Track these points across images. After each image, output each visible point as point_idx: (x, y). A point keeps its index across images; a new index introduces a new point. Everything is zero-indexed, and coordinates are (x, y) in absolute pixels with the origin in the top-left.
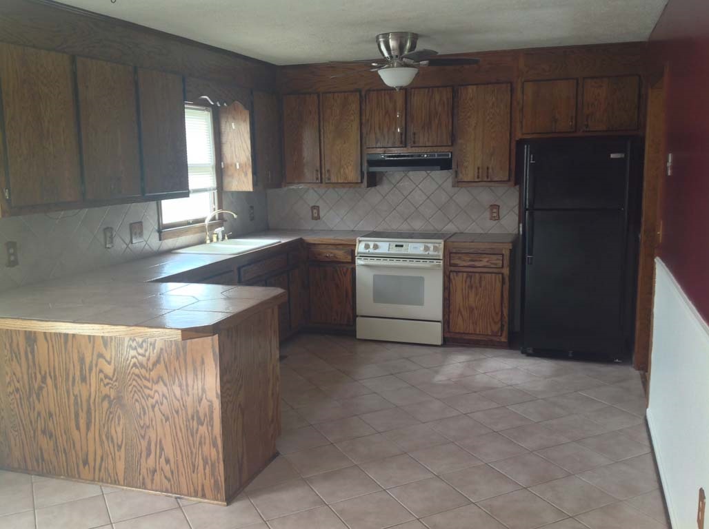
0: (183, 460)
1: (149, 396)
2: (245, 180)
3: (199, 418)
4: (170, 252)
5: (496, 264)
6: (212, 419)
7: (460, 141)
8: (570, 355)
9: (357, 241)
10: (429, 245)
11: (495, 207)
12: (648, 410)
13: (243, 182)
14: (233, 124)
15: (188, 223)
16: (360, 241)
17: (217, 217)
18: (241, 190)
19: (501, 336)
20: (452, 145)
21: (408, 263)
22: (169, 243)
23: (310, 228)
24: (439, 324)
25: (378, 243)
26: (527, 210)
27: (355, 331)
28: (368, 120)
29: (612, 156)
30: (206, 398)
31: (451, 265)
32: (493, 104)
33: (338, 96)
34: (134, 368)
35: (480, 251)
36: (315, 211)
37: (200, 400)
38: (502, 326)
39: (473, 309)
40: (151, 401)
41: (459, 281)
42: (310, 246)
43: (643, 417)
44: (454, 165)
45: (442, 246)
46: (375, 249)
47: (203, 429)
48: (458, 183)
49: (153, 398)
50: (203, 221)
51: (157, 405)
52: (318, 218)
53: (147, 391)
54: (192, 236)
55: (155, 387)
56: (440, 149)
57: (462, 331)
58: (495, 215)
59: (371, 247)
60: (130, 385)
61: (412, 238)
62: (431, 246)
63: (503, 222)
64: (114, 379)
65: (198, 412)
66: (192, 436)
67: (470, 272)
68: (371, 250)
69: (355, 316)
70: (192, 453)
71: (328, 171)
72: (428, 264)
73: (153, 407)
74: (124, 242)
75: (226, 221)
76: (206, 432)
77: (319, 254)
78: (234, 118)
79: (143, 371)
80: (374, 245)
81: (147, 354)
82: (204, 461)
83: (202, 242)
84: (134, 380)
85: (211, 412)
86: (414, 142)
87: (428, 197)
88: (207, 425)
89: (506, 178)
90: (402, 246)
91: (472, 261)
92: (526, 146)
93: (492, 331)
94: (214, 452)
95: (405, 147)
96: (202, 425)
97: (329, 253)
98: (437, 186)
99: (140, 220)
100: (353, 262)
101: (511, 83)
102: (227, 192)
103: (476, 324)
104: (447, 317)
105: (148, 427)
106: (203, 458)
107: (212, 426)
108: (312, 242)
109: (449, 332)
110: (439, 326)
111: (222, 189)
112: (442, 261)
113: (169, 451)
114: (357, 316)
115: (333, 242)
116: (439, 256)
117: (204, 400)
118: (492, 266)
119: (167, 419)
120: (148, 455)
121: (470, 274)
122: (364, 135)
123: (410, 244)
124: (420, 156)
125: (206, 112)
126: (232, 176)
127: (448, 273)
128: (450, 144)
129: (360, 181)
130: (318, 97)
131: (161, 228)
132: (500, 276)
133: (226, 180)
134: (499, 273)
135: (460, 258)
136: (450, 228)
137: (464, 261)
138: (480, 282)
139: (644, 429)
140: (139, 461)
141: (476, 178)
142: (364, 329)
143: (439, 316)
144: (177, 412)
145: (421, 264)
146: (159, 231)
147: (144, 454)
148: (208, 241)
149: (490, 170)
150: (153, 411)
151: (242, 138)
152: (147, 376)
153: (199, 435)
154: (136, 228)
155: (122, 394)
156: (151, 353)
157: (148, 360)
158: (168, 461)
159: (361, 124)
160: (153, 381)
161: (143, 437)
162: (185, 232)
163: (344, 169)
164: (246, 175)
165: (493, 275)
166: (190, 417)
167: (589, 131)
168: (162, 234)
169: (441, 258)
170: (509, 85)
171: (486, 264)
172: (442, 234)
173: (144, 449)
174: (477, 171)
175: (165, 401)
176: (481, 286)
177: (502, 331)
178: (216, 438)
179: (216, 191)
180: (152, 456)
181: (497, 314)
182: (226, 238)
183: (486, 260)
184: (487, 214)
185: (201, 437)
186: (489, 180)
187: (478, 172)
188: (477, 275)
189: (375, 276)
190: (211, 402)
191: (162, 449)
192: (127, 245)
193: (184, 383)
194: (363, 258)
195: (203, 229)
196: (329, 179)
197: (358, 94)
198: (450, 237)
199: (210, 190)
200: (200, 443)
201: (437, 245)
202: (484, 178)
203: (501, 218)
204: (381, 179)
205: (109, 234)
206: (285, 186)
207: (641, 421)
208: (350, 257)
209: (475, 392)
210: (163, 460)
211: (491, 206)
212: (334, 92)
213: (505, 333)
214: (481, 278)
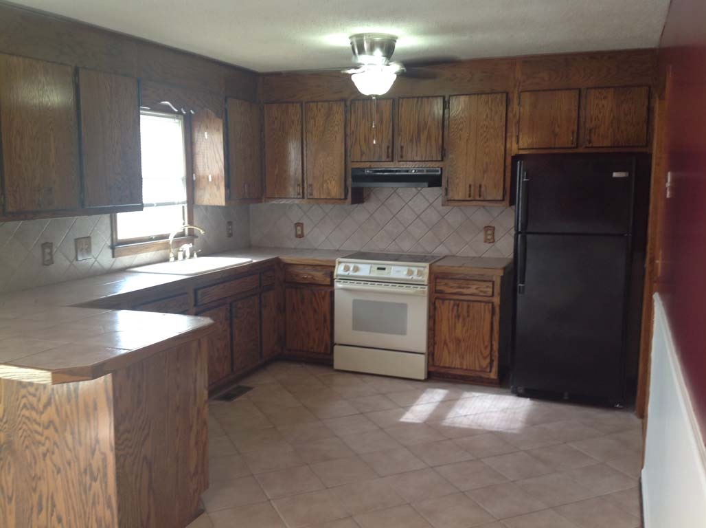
0: (75, 521)
1: (39, 443)
2: (218, 193)
3: (92, 473)
4: (125, 270)
5: (485, 292)
6: (105, 475)
7: (451, 156)
8: (566, 398)
9: (337, 262)
10: (413, 269)
11: (490, 229)
12: (643, 471)
13: (215, 196)
14: (206, 133)
15: (151, 239)
16: (340, 263)
17: (187, 232)
18: (213, 204)
19: (490, 371)
20: (442, 160)
21: (390, 288)
22: (124, 260)
23: (293, 247)
24: (423, 356)
25: (360, 266)
26: (520, 233)
27: (332, 361)
28: (353, 132)
29: (615, 175)
30: (99, 450)
31: (437, 292)
32: (487, 116)
33: (322, 106)
34: (24, 410)
35: (468, 277)
36: (299, 228)
37: (93, 453)
38: (492, 361)
39: (460, 341)
40: (42, 449)
41: (445, 310)
42: (287, 265)
43: (637, 479)
44: (444, 181)
45: (427, 271)
46: (356, 272)
47: (96, 486)
48: (448, 201)
49: (43, 445)
50: (166, 237)
51: (48, 454)
52: (301, 236)
53: (38, 437)
54: (154, 253)
55: (46, 433)
56: (429, 164)
57: (447, 365)
58: (489, 237)
59: (351, 269)
60: (20, 429)
61: (396, 260)
62: (415, 270)
63: (498, 244)
64: (4, 420)
65: (90, 465)
66: (85, 492)
67: (458, 300)
68: (351, 273)
69: (333, 344)
70: (85, 512)
71: (311, 185)
72: (411, 290)
73: (45, 455)
74: (68, 259)
75: (197, 237)
76: (100, 490)
77: (297, 275)
78: (207, 128)
79: (34, 414)
80: (354, 267)
81: (38, 393)
82: (97, 523)
83: (166, 260)
84: (24, 423)
85: (105, 467)
86: (402, 157)
87: (418, 216)
88: (101, 482)
89: (500, 198)
90: (384, 269)
91: (460, 287)
92: (519, 162)
93: (481, 367)
94: (108, 513)
95: (392, 161)
96: (96, 480)
97: (307, 274)
98: (428, 204)
99: (88, 235)
100: (332, 285)
101: (507, 94)
102: (199, 206)
103: (463, 358)
104: (431, 348)
105: (40, 478)
106: (96, 520)
107: (106, 483)
108: (289, 262)
109: (434, 365)
110: (422, 360)
111: (193, 203)
112: (426, 287)
113: (61, 507)
114: (335, 344)
115: (311, 262)
116: (423, 281)
117: (97, 453)
118: (481, 294)
119: (59, 472)
120: (40, 511)
121: (458, 302)
122: (349, 148)
123: (393, 267)
124: (407, 171)
125: (177, 121)
126: (204, 189)
127: (433, 300)
128: (440, 159)
129: (343, 197)
130: (302, 106)
131: (115, 244)
132: (490, 305)
133: (198, 193)
134: (489, 302)
135: (446, 284)
136: (441, 250)
137: (451, 287)
138: (468, 312)
139: (636, 495)
140: (30, 518)
141: (467, 196)
142: (341, 358)
143: (423, 348)
144: (69, 464)
145: (404, 289)
146: (113, 247)
147: (35, 510)
148: (172, 259)
149: (483, 189)
150: (44, 460)
151: (215, 149)
152: (38, 419)
153: (92, 493)
154: (84, 244)
155: (12, 438)
156: (42, 394)
157: (39, 400)
158: (60, 520)
159: (346, 135)
160: (43, 426)
161: (35, 490)
162: (146, 249)
163: (328, 184)
164: (218, 188)
165: (483, 304)
166: (82, 470)
167: (592, 147)
168: (116, 250)
169: (426, 283)
170: (505, 95)
171: (475, 291)
172: (432, 257)
173: (35, 504)
174: (468, 189)
175: (56, 450)
176: (468, 316)
177: (491, 367)
178: (110, 496)
179: (186, 205)
180: (44, 512)
181: (486, 347)
182: (195, 255)
183: (475, 287)
184: (481, 236)
185: (94, 496)
186: (482, 198)
187: (470, 191)
188: (465, 303)
189: (355, 302)
190: (104, 454)
191: (54, 506)
192: (71, 262)
193: (76, 430)
194: (342, 281)
195: (167, 246)
196: (311, 194)
197: (343, 103)
198: (439, 260)
199: (178, 203)
200: (94, 503)
201: (422, 269)
202: (476, 196)
203: (496, 240)
204: (369, 196)
205: (47, 251)
206: (265, 201)
207: (634, 485)
208: (329, 279)
209: (450, 439)
210: (54, 518)
211: (486, 227)
212: (317, 102)
213: (495, 369)
214: (468, 306)
